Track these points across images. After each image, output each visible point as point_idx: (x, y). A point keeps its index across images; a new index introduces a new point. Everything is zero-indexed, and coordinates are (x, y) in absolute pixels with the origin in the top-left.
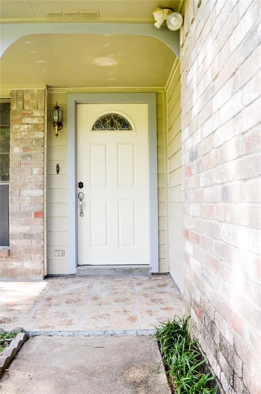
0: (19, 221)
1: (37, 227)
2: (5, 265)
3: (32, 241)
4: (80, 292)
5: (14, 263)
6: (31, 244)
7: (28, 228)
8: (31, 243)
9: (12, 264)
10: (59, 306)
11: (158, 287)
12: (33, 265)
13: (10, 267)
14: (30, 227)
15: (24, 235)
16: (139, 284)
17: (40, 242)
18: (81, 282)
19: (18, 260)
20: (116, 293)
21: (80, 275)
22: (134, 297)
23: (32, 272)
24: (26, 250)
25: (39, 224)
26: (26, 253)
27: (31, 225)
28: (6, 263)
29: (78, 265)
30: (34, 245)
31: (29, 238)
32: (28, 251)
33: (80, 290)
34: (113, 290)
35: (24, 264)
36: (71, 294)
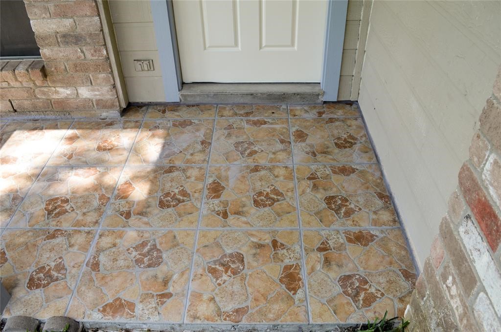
0: (47, 9)
1: (86, 19)
2: (44, 93)
3: (84, 49)
4: (188, 161)
5: (61, 90)
6: (82, 55)
7: (68, 22)
8: (82, 52)
9: (57, 92)
10: (145, 219)
11: (337, 150)
12: (97, 93)
13: (55, 97)
14: (71, 20)
15: (64, 36)
16: (301, 136)
17: (100, 51)
18: (191, 123)
19: (67, 84)
20: (256, 169)
21: (187, 103)
22: (291, 185)
23: (97, 105)
24: (76, 66)
25: (88, 13)
26: (76, 71)
27: (72, 17)
28: (46, 89)
29: (183, 83)
30: (89, 56)
31: (76, 43)
32: (81, 67)
33: (189, 157)
34: (250, 154)
35: (80, 91)
36: (170, 170)
